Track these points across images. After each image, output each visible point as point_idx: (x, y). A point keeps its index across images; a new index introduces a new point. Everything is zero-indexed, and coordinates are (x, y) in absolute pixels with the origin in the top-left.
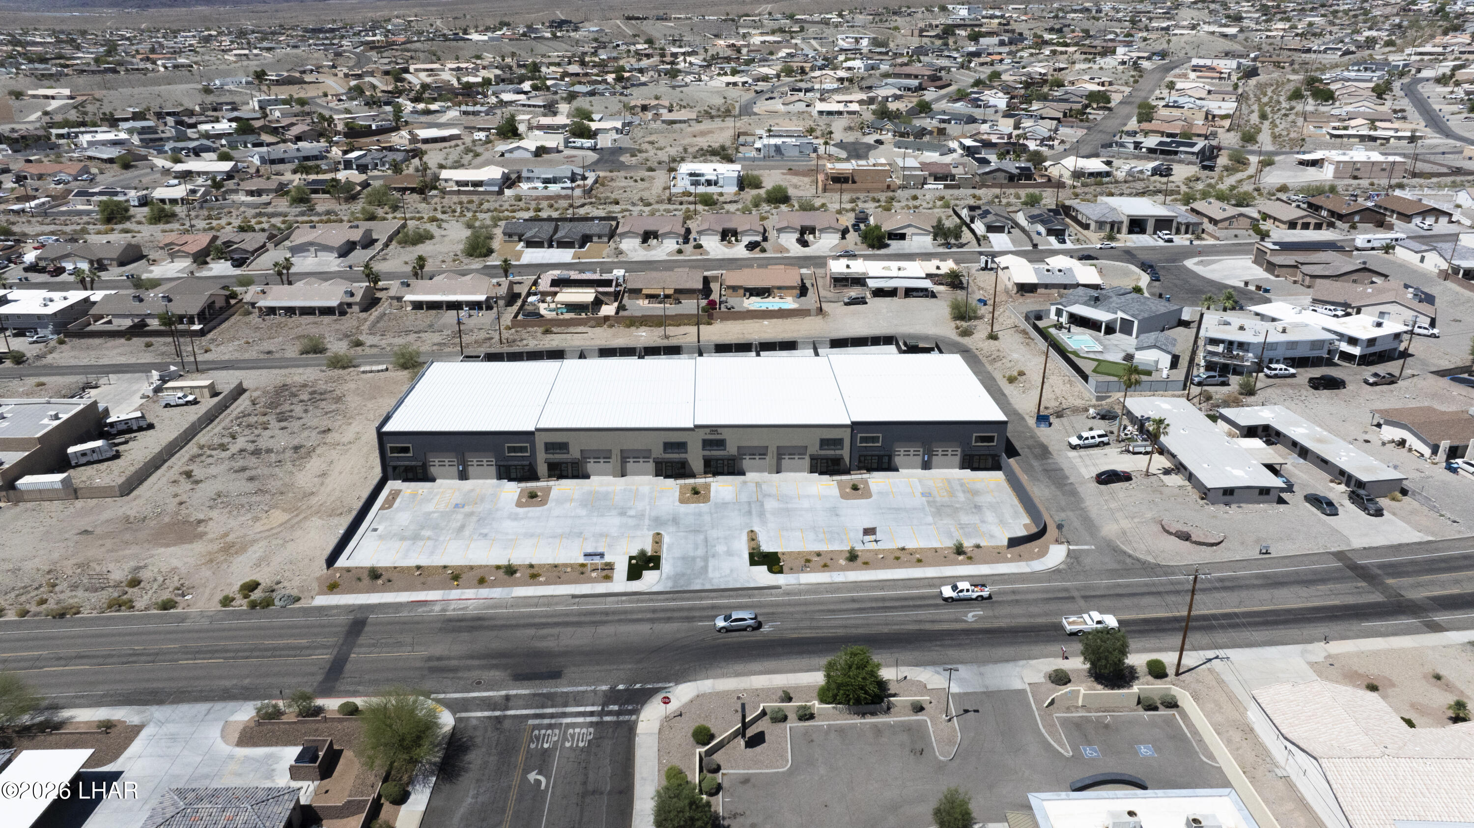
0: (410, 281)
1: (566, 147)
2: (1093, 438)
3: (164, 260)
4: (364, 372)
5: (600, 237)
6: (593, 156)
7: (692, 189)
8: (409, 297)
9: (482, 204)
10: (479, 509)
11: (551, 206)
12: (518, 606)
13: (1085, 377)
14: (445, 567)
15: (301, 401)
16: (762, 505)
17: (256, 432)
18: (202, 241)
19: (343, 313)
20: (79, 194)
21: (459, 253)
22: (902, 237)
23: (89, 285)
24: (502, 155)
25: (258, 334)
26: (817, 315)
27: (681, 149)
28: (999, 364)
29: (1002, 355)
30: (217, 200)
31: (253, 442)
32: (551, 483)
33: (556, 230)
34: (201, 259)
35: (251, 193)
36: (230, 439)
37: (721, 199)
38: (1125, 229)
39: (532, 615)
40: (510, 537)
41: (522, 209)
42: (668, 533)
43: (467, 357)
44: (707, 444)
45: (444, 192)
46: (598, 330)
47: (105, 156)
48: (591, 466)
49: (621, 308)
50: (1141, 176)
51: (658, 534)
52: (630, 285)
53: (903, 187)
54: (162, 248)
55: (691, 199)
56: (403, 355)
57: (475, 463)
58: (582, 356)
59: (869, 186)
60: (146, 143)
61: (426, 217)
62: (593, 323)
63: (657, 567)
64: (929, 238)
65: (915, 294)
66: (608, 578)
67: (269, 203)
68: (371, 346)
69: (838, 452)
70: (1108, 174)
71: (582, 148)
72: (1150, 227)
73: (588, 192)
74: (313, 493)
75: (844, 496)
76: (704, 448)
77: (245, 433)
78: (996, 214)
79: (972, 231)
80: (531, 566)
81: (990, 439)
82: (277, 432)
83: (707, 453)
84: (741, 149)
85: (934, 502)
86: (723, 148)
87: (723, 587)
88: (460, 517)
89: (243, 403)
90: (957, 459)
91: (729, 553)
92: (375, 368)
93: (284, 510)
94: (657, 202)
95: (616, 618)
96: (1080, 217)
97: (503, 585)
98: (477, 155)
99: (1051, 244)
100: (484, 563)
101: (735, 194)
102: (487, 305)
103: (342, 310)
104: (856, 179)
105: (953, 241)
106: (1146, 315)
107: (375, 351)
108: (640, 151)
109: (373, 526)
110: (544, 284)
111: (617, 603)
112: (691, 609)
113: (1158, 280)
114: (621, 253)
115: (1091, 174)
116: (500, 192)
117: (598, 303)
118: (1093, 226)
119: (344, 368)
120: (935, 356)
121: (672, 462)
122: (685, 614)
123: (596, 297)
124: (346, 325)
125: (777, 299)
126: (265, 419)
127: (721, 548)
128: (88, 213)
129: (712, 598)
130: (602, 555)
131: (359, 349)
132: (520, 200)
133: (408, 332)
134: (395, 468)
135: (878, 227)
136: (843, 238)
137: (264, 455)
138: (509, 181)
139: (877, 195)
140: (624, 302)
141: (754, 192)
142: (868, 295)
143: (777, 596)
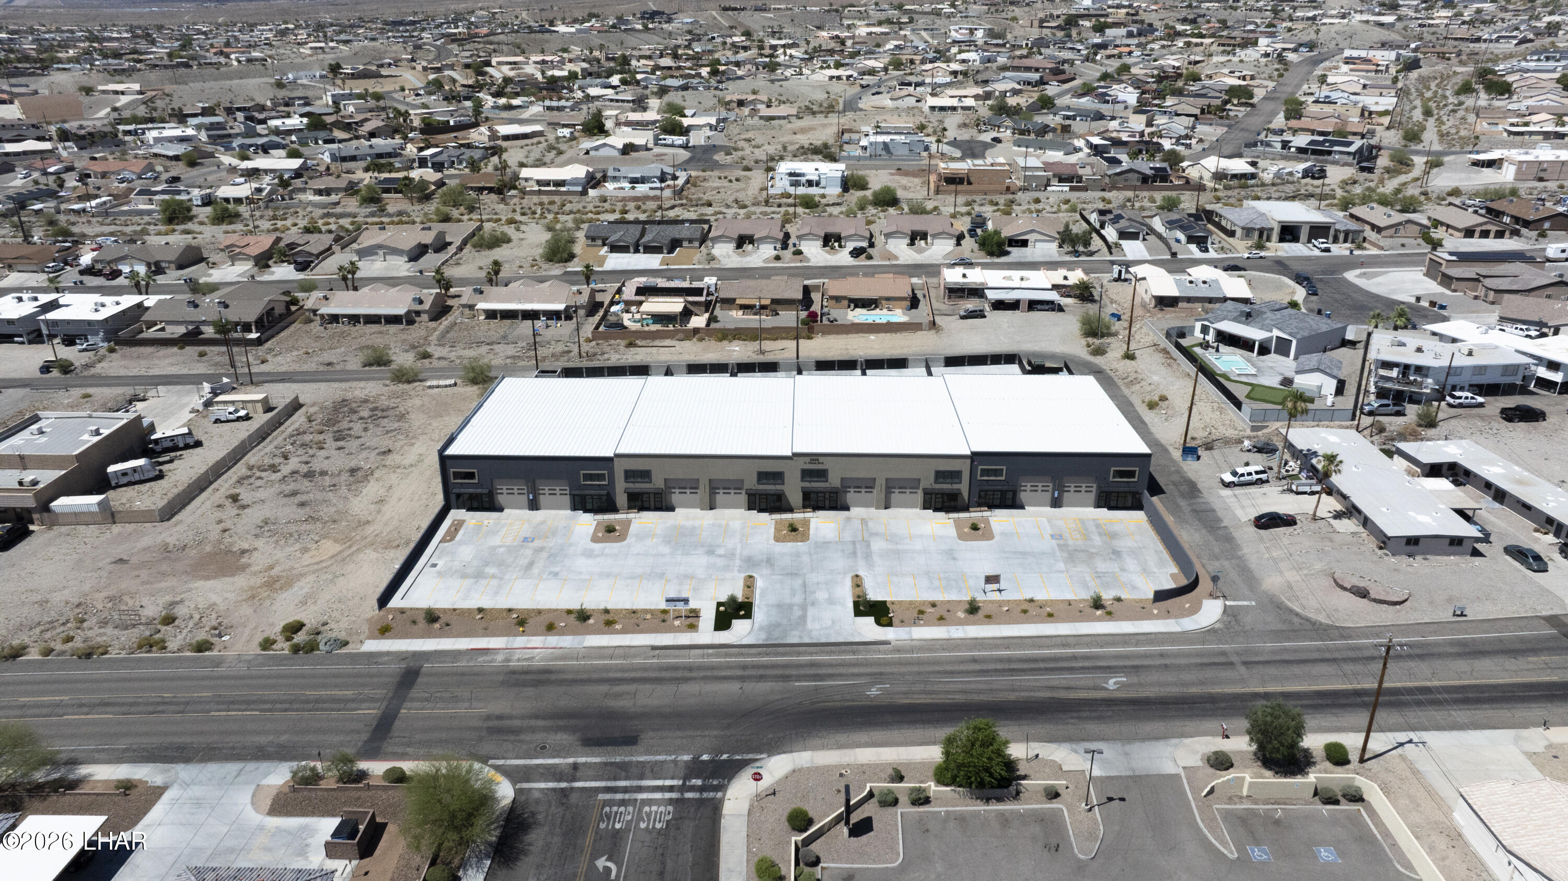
0: (483, 288)
1: (656, 144)
2: (1250, 474)
3: (224, 263)
4: (430, 387)
5: (690, 241)
6: (684, 155)
7: (791, 190)
8: (482, 306)
9: (564, 205)
10: (551, 543)
11: (638, 208)
12: (589, 657)
13: (1238, 404)
14: (510, 610)
15: (361, 418)
16: (868, 546)
17: (311, 452)
18: (264, 242)
19: (411, 322)
20: (141, 193)
21: (537, 258)
22: (1024, 243)
23: (143, 290)
24: (587, 153)
25: (318, 344)
26: (930, 329)
27: (780, 147)
28: (1137, 387)
29: (1140, 377)
30: (283, 199)
31: (307, 463)
32: (631, 516)
33: (643, 234)
34: (263, 262)
35: (319, 192)
36: (282, 460)
37: (823, 201)
38: (1275, 236)
39: (606, 669)
40: (583, 577)
41: (607, 211)
42: (762, 576)
43: (543, 372)
44: (807, 474)
45: (524, 192)
46: (687, 344)
47: (171, 153)
48: (676, 498)
49: (712, 319)
50: (1291, 179)
51: (751, 577)
52: (723, 295)
53: (1024, 189)
54: (222, 250)
55: (791, 201)
56: (473, 369)
57: (547, 492)
58: (668, 372)
59: (985, 187)
60: (213, 139)
61: (504, 219)
62: (681, 335)
63: (748, 615)
64: (1054, 246)
65: (1039, 307)
66: (693, 627)
67: (338, 203)
68: (439, 358)
69: (955, 486)
70: (1253, 176)
71: (672, 146)
72: (1304, 235)
73: (679, 193)
74: (368, 522)
75: (962, 537)
76: (803, 480)
77: (299, 453)
78: (1130, 219)
79: (1103, 238)
80: (607, 611)
81: (1131, 474)
82: (334, 452)
83: (807, 485)
84: (846, 147)
85: (1066, 545)
86: (826, 146)
87: (823, 640)
88: (528, 552)
89: (298, 419)
90: (1092, 497)
91: (831, 601)
92: (442, 383)
93: (336, 541)
94: (754, 204)
95: (702, 674)
96: (1223, 223)
97: (574, 633)
98: (560, 153)
99: (1192, 253)
100: (553, 607)
101: (839, 196)
102: (567, 315)
103: (409, 319)
104: (972, 179)
105: (1081, 249)
106: (1306, 334)
107: (443, 363)
108: (736, 149)
109: (432, 561)
110: (629, 292)
111: (703, 656)
112: (786, 666)
113: (1315, 294)
114: (713, 259)
115: (1235, 176)
116: (584, 193)
117: (687, 314)
118: (1239, 233)
119: (409, 382)
120: (1063, 377)
121: (766, 495)
122: (780, 672)
123: (685, 307)
124: (414, 335)
125: (885, 311)
126: (321, 437)
127: (821, 595)
128: (149, 213)
129: (811, 654)
130: (686, 601)
131: (427, 361)
132: (605, 201)
133: (479, 344)
134: (458, 496)
135: (997, 233)
136: (958, 244)
137: (318, 478)
138: (593, 181)
139: (996, 198)
140: (715, 313)
141: (860, 194)
142: (987, 308)
143: (885, 653)
